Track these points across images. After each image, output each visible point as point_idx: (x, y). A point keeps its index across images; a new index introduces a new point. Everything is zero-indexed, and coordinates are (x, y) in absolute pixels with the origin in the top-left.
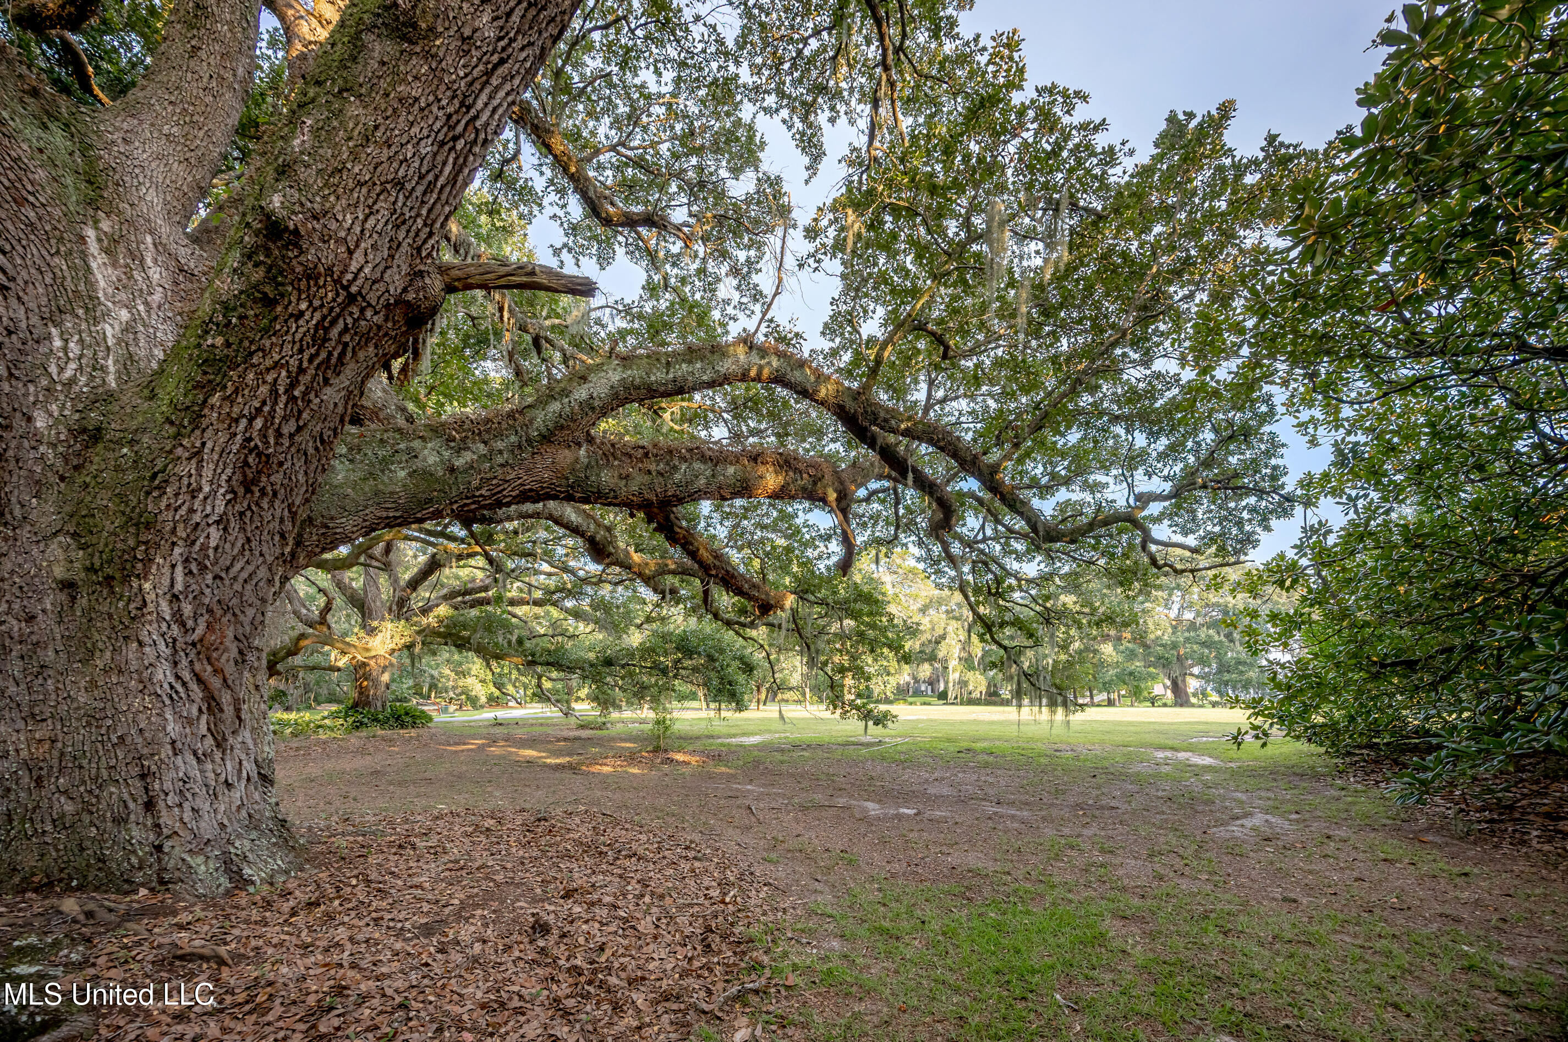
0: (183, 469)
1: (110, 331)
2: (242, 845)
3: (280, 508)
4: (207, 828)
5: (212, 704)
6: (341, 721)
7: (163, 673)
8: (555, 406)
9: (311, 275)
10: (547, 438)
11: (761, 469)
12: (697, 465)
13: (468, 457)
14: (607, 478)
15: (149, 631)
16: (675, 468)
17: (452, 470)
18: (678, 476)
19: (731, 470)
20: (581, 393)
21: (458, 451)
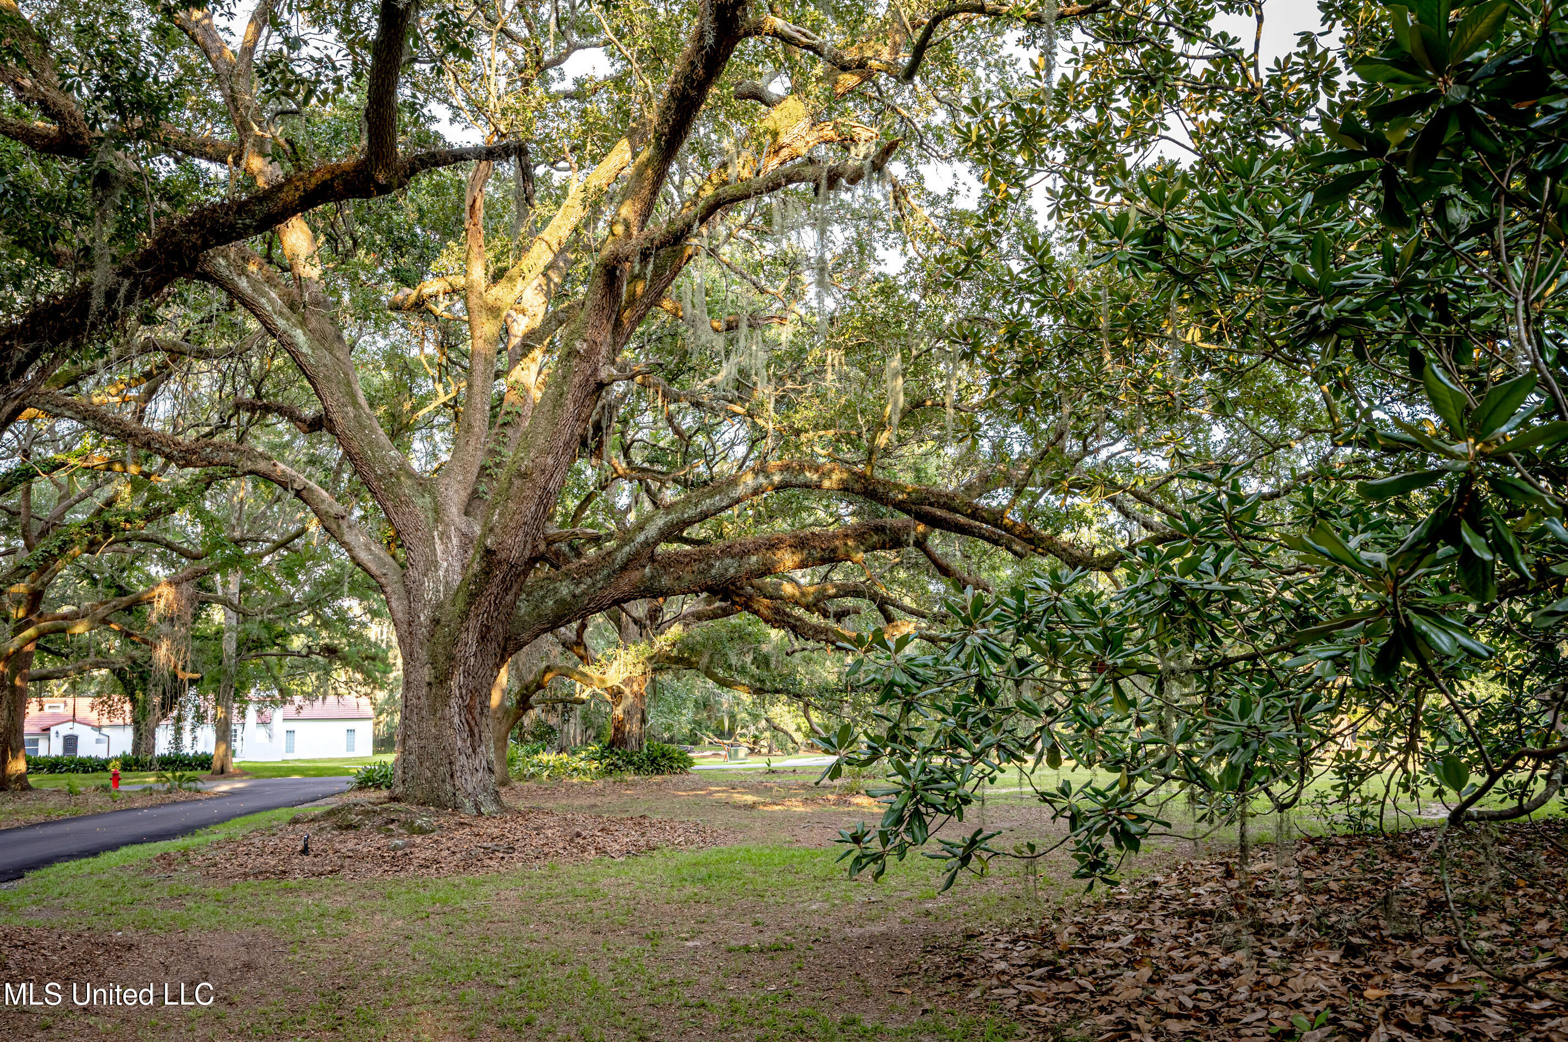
0: (464, 635)
1: (441, 573)
2: (481, 798)
3: (494, 644)
4: (470, 790)
5: (472, 734)
6: (596, 764)
7: (456, 720)
8: (627, 549)
9: (500, 562)
10: (624, 568)
11: (779, 554)
12: (728, 561)
13: (583, 586)
14: (666, 581)
15: (453, 702)
16: (712, 566)
17: (574, 596)
18: (713, 571)
19: (754, 558)
20: (641, 538)
21: (577, 585)
